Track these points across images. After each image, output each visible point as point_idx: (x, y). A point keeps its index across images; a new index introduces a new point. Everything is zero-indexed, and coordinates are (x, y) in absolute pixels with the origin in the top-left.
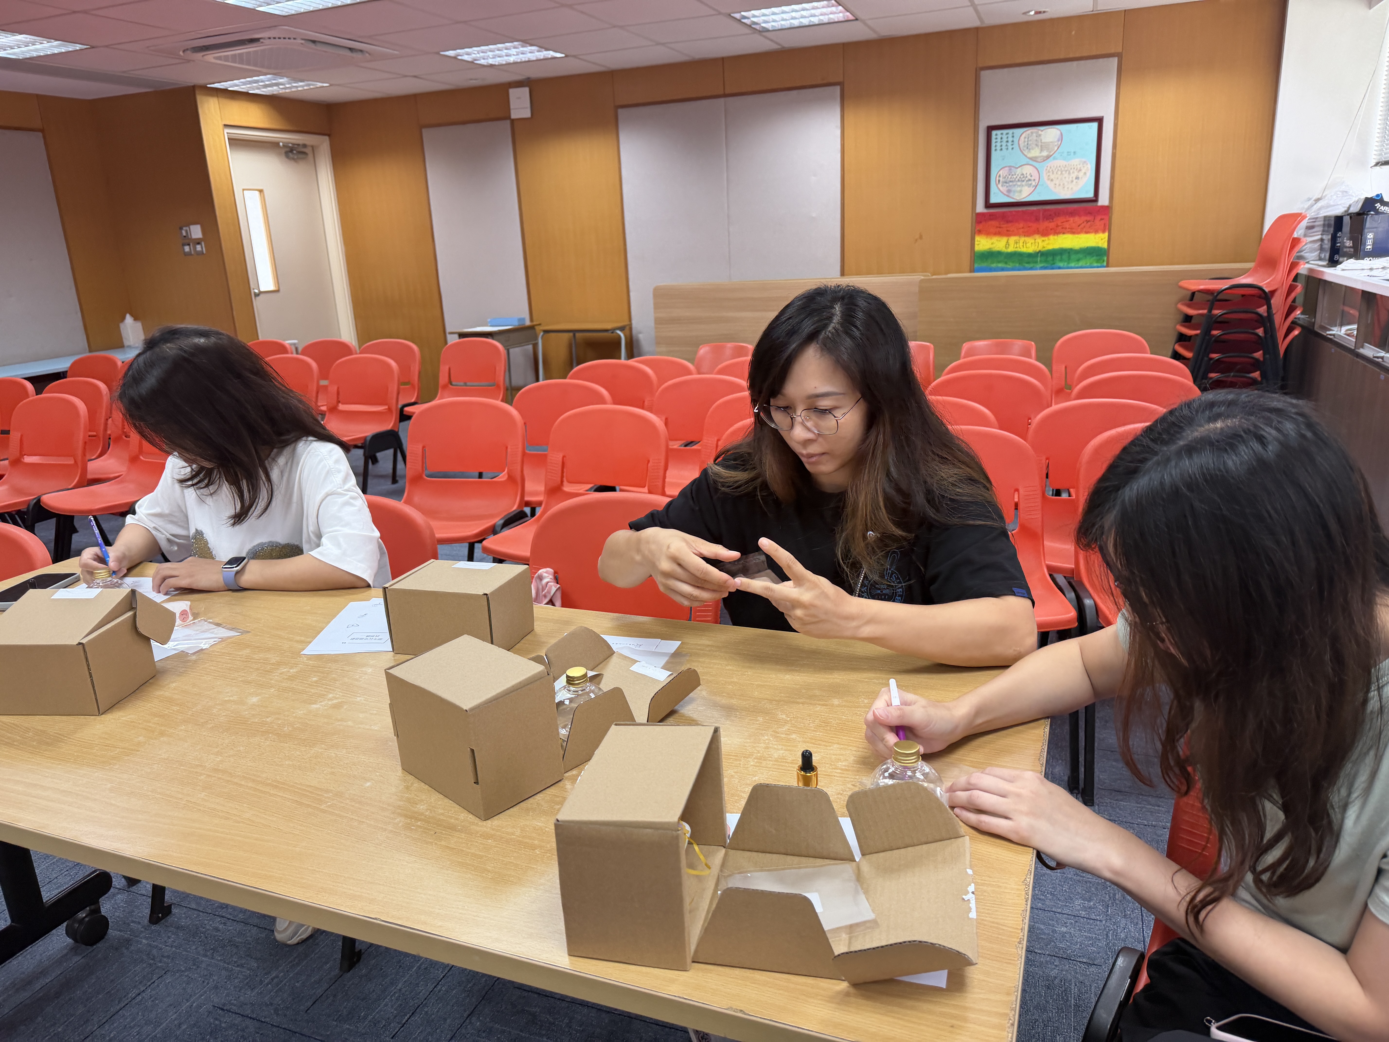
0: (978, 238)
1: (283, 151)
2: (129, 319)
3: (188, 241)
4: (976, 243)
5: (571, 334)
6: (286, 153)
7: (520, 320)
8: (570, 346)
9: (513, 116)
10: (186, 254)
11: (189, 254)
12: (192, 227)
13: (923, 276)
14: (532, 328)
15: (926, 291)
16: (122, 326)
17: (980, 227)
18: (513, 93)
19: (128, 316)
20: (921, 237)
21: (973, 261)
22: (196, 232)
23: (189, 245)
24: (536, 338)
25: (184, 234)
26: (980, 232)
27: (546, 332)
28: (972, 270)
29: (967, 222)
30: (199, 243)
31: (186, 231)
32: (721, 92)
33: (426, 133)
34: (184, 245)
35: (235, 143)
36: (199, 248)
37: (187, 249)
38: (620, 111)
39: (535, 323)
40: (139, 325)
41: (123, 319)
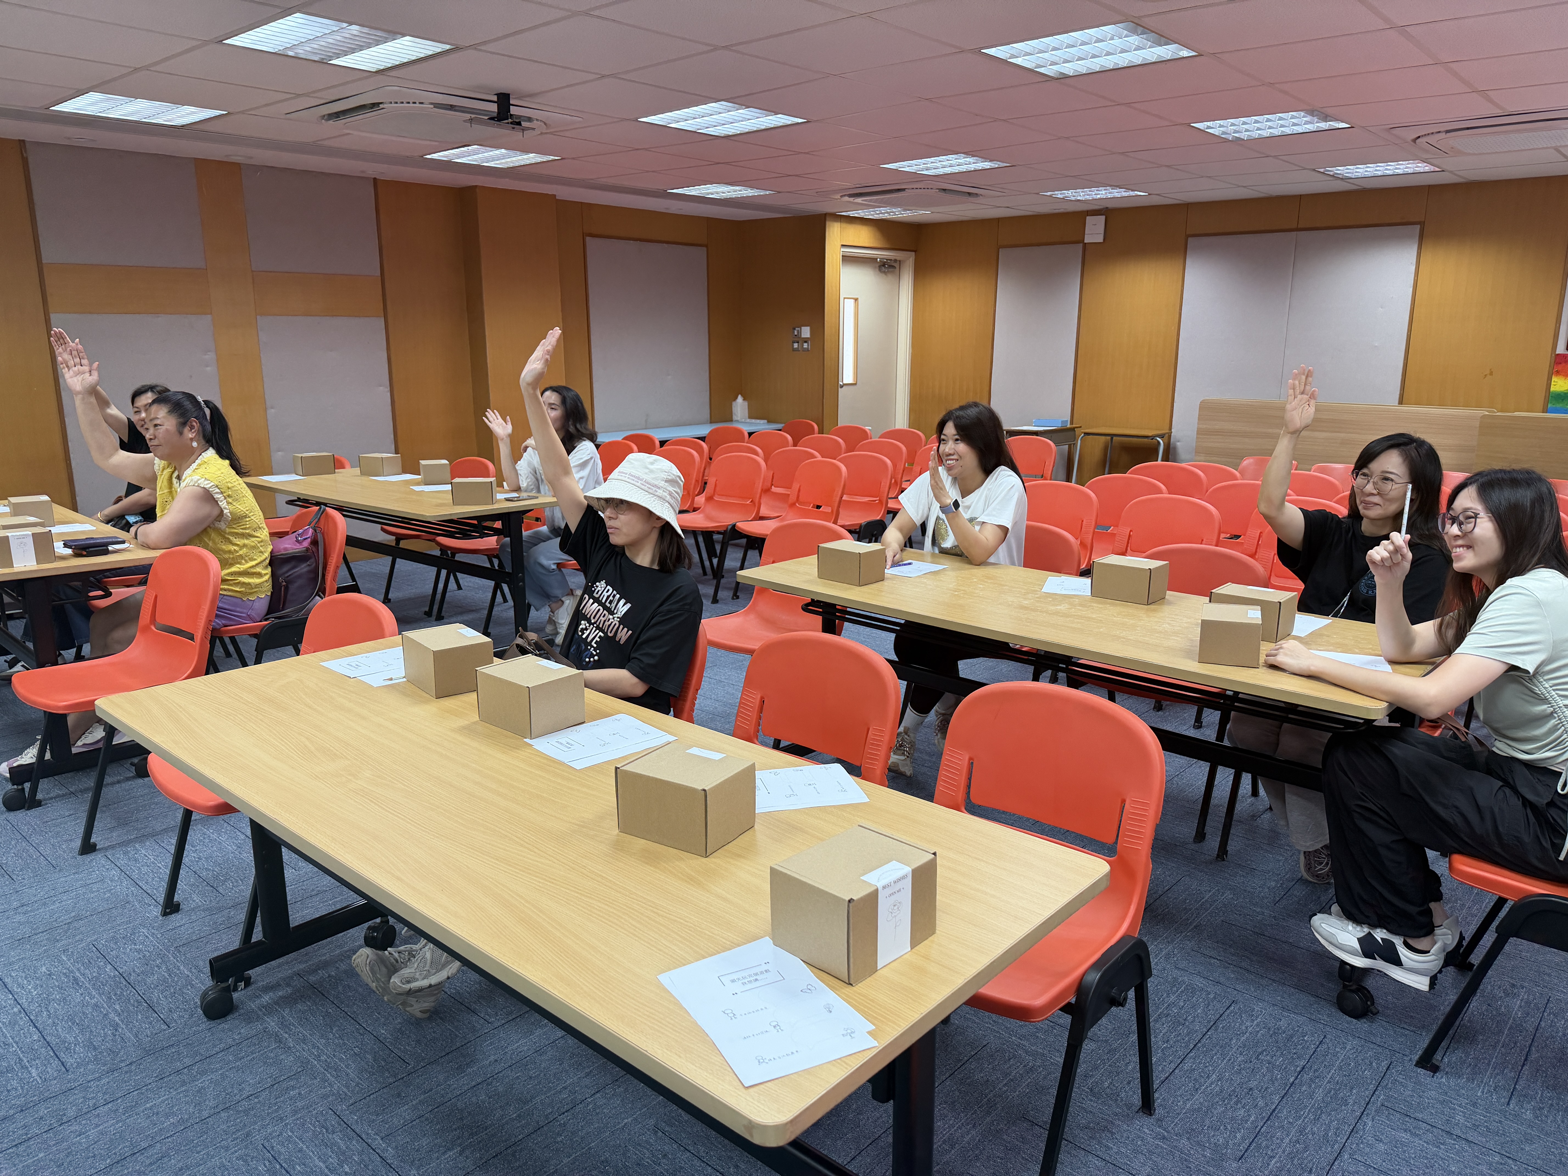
0: (1554, 379)
1: (877, 265)
2: (740, 399)
3: (798, 339)
4: (1553, 383)
5: (1109, 438)
6: (880, 267)
7: (1062, 422)
8: (1106, 448)
9: (1086, 241)
10: (794, 350)
11: (797, 350)
12: (803, 328)
13: (1487, 411)
14: (1073, 429)
15: (1487, 427)
16: (734, 404)
17: (1560, 367)
18: (1089, 219)
19: (740, 396)
20: (1491, 374)
21: (1546, 402)
22: (806, 332)
23: (798, 342)
24: (1075, 439)
25: (796, 333)
26: (1558, 373)
27: (1086, 434)
28: (1545, 410)
29: (1545, 361)
30: (806, 342)
31: (798, 331)
32: (1294, 226)
33: (1002, 252)
34: (794, 342)
35: (847, 259)
36: (805, 345)
37: (796, 345)
38: (1190, 239)
39: (1074, 426)
40: (746, 403)
41: (737, 398)
